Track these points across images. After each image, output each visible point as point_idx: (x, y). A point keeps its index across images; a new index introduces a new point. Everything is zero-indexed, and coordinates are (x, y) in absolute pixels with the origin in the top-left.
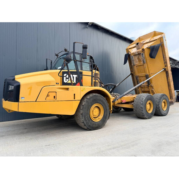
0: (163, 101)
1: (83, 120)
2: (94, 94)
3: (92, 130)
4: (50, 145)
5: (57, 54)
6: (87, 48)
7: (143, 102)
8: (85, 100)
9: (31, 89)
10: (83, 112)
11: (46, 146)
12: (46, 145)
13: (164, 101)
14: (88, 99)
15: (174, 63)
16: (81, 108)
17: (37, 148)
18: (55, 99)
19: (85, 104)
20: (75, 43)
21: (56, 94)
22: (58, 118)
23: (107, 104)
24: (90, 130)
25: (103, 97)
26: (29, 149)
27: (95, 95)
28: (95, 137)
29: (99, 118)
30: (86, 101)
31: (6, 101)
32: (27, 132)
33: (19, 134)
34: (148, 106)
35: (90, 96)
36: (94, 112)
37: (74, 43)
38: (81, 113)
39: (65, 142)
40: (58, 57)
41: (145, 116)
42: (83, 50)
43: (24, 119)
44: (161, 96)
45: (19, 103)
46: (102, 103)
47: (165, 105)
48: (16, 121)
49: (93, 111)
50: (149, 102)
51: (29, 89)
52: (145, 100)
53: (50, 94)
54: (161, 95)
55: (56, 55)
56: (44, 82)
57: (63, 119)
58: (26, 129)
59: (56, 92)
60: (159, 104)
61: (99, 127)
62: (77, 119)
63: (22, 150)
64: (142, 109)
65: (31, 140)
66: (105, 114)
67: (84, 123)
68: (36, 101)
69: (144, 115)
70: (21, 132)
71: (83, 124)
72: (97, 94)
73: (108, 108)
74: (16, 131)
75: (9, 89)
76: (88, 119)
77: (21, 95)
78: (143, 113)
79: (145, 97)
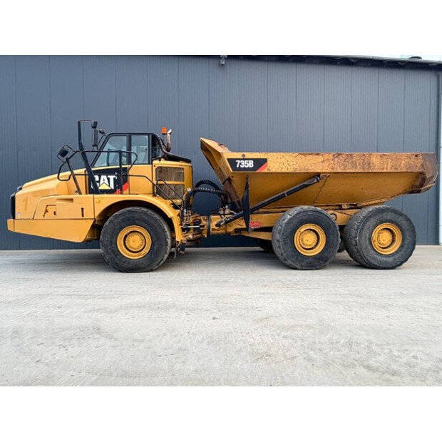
0: (381, 228)
7: (281, 226)
9: (27, 202)
13: (383, 226)
18: (56, 216)
21: (56, 209)
34: (307, 238)
41: (291, 263)
44: (370, 212)
45: (15, 220)
52: (288, 223)
53: (48, 208)
56: (41, 191)
59: (56, 206)
64: (278, 243)
68: (33, 219)
78: (282, 254)
79: (290, 215)
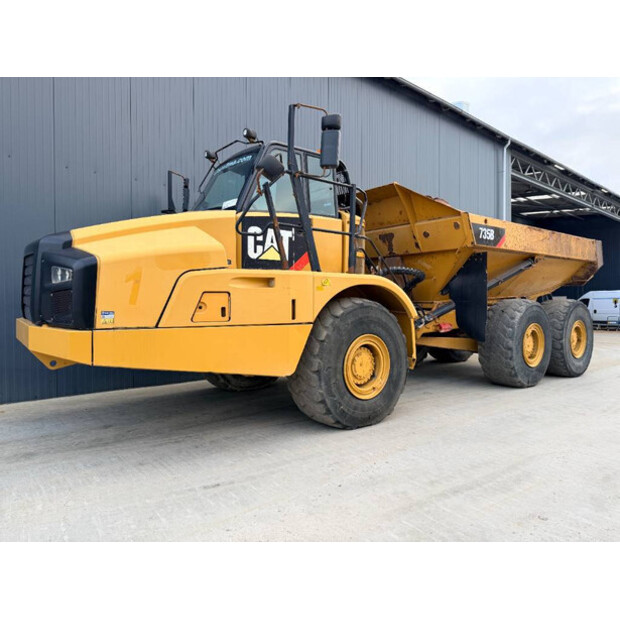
0: (575, 326)
1: (322, 395)
2: (359, 301)
3: (352, 429)
4: (218, 485)
5: (212, 152)
6: (338, 128)
7: (513, 328)
8: (329, 321)
9: (137, 282)
10: (322, 364)
11: (205, 488)
12: (206, 484)
13: (576, 324)
14: (337, 317)
15: (593, 197)
16: (317, 350)
17: (174, 496)
18: (226, 318)
19: (327, 336)
20: (295, 106)
21: (229, 300)
22: (212, 386)
23: (401, 338)
24: (345, 428)
25: (387, 311)
26: (148, 501)
27: (362, 306)
28: (371, 454)
29: (374, 385)
30: (332, 324)
31: (40, 325)
32: (118, 440)
33: (91, 447)
34: (528, 343)
35: (343, 308)
36: (357, 363)
37: (292, 108)
38: (315, 368)
39: (273, 473)
40: (216, 165)
41: (520, 379)
42: (323, 135)
43: (89, 392)
44: (569, 307)
45: (95, 332)
46: (383, 333)
47: (579, 341)
48: (62, 399)
49: (354, 360)
50: (532, 327)
51: (132, 282)
52: (520, 323)
53: (206, 299)
54: (568, 305)
55: (209, 157)
56: (185, 256)
57: (232, 391)
58: (111, 429)
59: (229, 294)
60: (562, 335)
61: (374, 418)
62: (297, 391)
63: (120, 508)
64: (509, 352)
65: (141, 467)
66: (395, 373)
67: (326, 405)
68: (157, 327)
69: (516, 375)
70: (93, 441)
71: (322, 406)
72: (367, 302)
73: (403, 351)
74: (73, 435)
75: (54, 282)
76: (338, 388)
77: (101, 304)
78: (513, 368)
79: (519, 311)
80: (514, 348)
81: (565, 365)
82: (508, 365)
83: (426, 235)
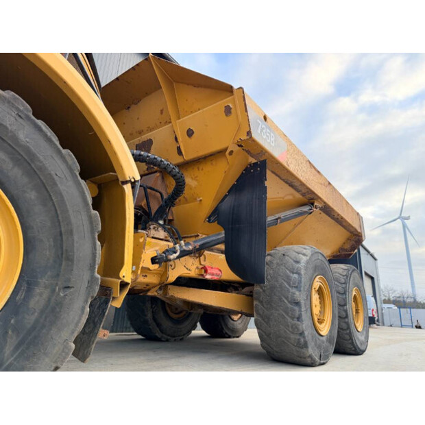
13: (354, 292)
34: (316, 302)
41: (310, 351)
44: (348, 270)
50: (319, 281)
69: (306, 345)
78: (302, 334)
79: (304, 255)
80: (302, 302)
81: (351, 339)
82: (295, 328)
83: (190, 133)
